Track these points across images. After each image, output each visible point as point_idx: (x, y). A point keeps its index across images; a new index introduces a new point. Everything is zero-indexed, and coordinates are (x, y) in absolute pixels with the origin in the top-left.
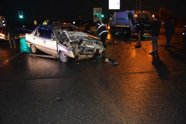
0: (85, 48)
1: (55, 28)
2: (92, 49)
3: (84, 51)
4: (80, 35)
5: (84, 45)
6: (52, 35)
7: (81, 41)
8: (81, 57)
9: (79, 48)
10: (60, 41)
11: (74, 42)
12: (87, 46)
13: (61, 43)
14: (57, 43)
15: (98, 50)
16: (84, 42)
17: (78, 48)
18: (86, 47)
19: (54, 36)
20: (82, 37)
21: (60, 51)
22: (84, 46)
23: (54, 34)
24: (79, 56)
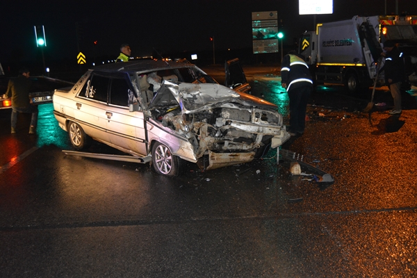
0: (229, 133)
1: (139, 75)
2: (250, 136)
3: (226, 143)
4: (213, 95)
5: (227, 123)
6: (131, 95)
7: (217, 112)
8: (216, 161)
9: (210, 131)
10: (153, 112)
11: (195, 114)
12: (233, 125)
13: (158, 118)
14: (146, 120)
15: (267, 139)
16: (226, 115)
17: (207, 134)
18: (233, 129)
19: (136, 97)
20: (221, 98)
21: (154, 141)
22: (227, 127)
23: (137, 91)
24: (212, 157)
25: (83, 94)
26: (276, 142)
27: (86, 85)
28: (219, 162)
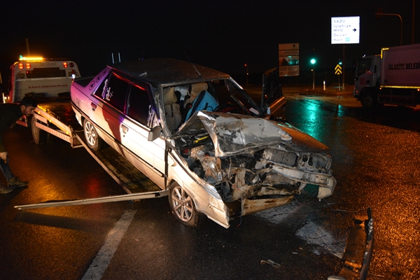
0: (269, 177)
1: (164, 88)
3: (263, 189)
5: (268, 166)
6: (152, 113)
7: (259, 154)
8: (249, 210)
9: (248, 179)
10: (178, 142)
11: (233, 158)
12: (276, 168)
14: (168, 150)
16: (268, 155)
17: (244, 181)
18: (275, 174)
19: (159, 118)
20: (265, 139)
21: (173, 181)
22: (268, 170)
23: (161, 111)
24: (245, 205)
25: (99, 93)
26: (324, 192)
27: (103, 85)
28: (253, 210)
